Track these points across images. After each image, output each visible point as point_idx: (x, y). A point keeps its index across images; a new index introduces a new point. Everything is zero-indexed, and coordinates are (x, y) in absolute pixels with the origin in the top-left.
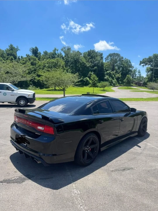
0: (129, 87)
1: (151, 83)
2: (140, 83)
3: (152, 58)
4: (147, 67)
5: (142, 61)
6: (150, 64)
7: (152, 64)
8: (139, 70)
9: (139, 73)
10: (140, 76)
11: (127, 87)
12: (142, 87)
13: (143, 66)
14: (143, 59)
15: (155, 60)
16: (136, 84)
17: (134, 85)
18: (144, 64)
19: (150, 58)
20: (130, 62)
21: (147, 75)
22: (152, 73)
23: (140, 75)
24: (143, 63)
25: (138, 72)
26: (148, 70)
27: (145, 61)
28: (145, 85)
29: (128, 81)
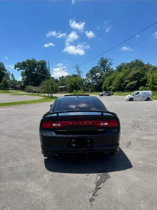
0: (7, 91)
1: (29, 86)
2: (16, 87)
3: (26, 63)
4: (22, 71)
5: (16, 65)
6: (25, 69)
7: (27, 69)
8: (12, 74)
9: (13, 77)
10: (14, 80)
11: (5, 91)
12: (19, 91)
13: (18, 70)
14: (18, 63)
15: (29, 65)
16: (12, 87)
17: (10, 89)
18: (19, 68)
19: (24, 63)
20: (3, 65)
21: (23, 79)
22: (28, 77)
23: (14, 78)
24: (17, 67)
25: (11, 76)
26: (23, 74)
27: (20, 66)
28: (22, 88)
29: (5, 84)
